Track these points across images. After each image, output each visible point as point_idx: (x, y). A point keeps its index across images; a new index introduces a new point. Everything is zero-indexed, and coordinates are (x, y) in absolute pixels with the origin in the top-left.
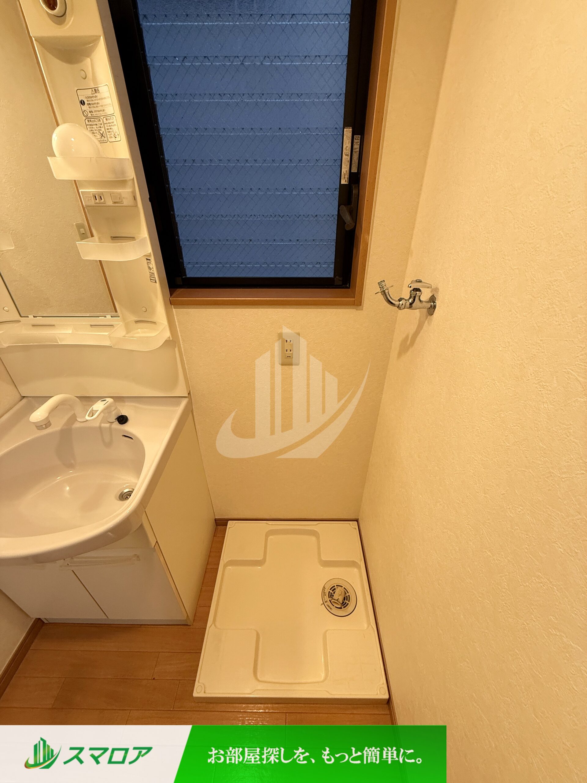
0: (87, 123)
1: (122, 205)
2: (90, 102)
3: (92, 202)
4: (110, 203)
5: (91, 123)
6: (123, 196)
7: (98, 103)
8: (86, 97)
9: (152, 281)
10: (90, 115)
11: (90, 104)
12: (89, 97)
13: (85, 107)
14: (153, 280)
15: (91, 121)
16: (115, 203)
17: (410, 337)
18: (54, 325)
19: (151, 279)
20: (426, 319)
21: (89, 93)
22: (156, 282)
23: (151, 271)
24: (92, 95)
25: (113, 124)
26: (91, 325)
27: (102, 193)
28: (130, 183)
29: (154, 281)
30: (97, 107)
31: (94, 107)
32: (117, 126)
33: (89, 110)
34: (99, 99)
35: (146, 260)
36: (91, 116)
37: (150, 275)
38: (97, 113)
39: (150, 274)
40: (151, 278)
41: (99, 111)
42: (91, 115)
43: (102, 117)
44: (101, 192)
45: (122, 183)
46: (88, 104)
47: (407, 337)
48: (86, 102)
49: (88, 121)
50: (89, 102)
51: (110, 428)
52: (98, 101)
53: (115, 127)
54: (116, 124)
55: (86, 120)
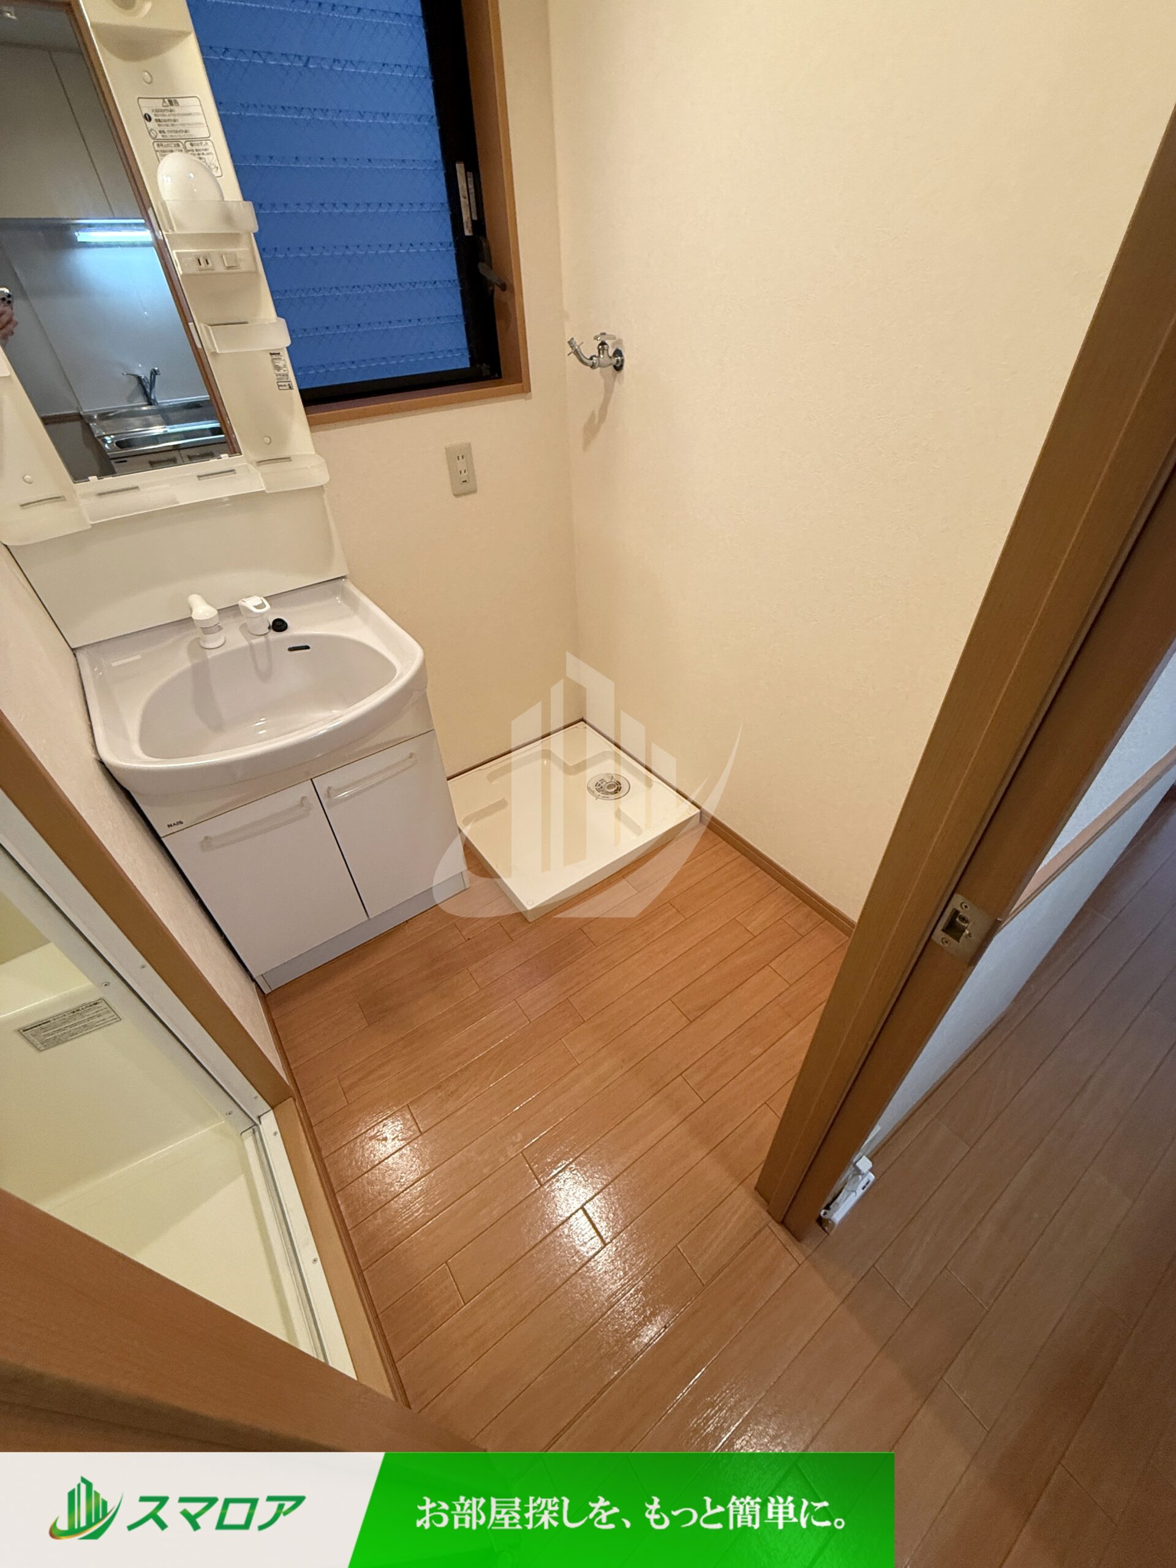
0: (157, 148)
1: (239, 270)
2: (160, 118)
3: (194, 268)
4: (220, 268)
5: (161, 148)
6: (239, 256)
7: (175, 121)
8: (153, 111)
9: (281, 388)
10: (160, 136)
11: (159, 120)
12: (157, 111)
13: (151, 125)
14: (285, 385)
15: (162, 145)
16: (229, 268)
17: (597, 413)
18: (137, 488)
19: (279, 386)
20: (615, 379)
21: (158, 104)
22: (291, 388)
23: (282, 372)
24: (163, 108)
25: (205, 152)
26: (199, 477)
27: (209, 253)
28: (245, 238)
29: (288, 387)
30: (173, 125)
31: (167, 125)
32: (215, 156)
33: (158, 129)
34: (178, 115)
35: (269, 355)
36: (161, 138)
37: (278, 379)
38: (173, 134)
39: (279, 377)
40: (280, 384)
41: (177, 132)
42: (163, 136)
43: (183, 141)
44: (206, 252)
45: (233, 238)
46: (156, 120)
47: (593, 414)
48: (153, 118)
49: (158, 145)
50: (157, 118)
51: (268, 642)
52: (176, 118)
53: (210, 157)
54: (213, 152)
55: (155, 144)
